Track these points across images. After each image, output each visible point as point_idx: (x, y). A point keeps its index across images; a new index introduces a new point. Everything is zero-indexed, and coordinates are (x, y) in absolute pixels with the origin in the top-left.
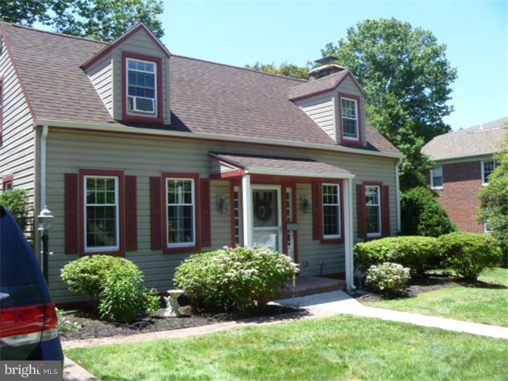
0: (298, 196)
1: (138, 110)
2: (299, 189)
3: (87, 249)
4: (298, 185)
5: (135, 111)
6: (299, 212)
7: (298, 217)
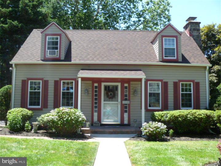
0: (131, 88)
1: (49, 55)
2: (131, 84)
3: (29, 107)
4: (131, 83)
5: (48, 56)
6: (131, 95)
7: (131, 98)
